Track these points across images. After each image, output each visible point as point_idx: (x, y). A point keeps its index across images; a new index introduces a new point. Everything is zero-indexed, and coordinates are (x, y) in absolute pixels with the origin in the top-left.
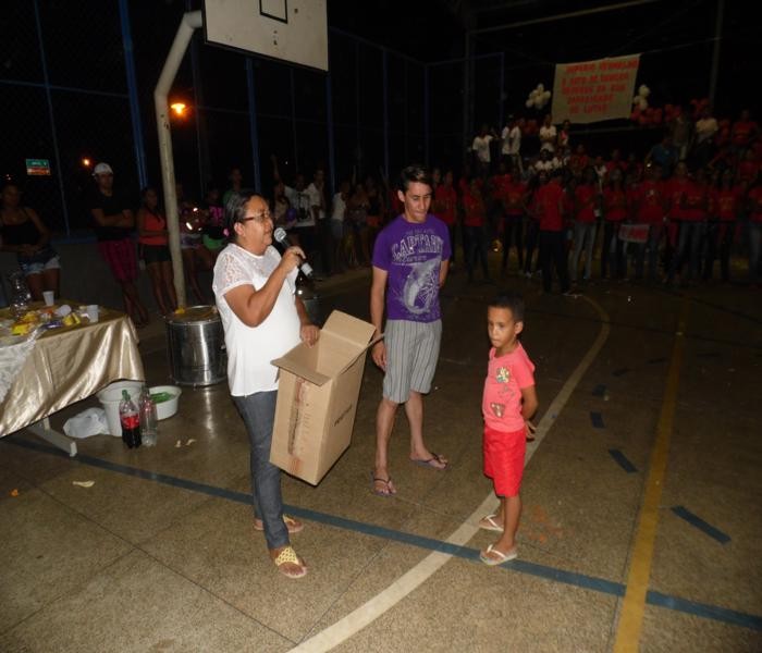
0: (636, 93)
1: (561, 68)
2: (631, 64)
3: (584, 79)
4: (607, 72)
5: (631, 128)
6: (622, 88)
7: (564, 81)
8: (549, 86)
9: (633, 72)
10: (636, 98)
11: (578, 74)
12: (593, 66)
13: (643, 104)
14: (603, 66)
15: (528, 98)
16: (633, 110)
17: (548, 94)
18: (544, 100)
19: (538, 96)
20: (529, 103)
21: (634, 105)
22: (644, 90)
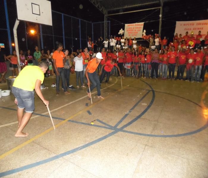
0: (143, 32)
1: (126, 25)
2: (142, 25)
3: (131, 28)
4: (137, 26)
5: (142, 40)
6: (140, 30)
7: (127, 28)
8: (124, 29)
9: (142, 27)
10: (143, 33)
11: (130, 27)
12: (133, 25)
13: (145, 34)
14: (136, 25)
15: (119, 32)
16: (142, 36)
17: (123, 31)
18: (122, 32)
19: (121, 32)
20: (119, 33)
21: (143, 35)
22: (145, 31)
